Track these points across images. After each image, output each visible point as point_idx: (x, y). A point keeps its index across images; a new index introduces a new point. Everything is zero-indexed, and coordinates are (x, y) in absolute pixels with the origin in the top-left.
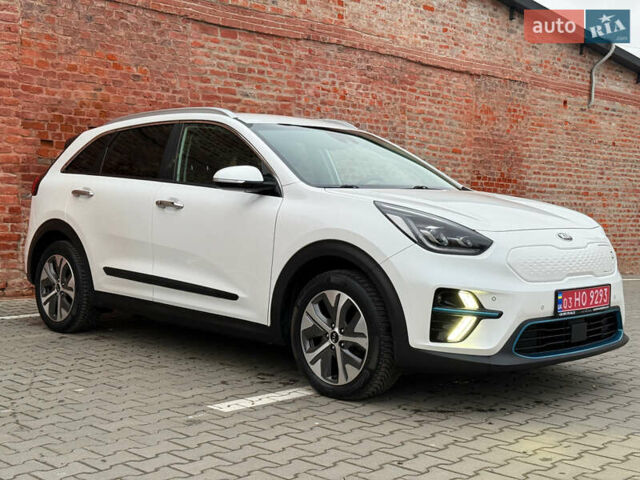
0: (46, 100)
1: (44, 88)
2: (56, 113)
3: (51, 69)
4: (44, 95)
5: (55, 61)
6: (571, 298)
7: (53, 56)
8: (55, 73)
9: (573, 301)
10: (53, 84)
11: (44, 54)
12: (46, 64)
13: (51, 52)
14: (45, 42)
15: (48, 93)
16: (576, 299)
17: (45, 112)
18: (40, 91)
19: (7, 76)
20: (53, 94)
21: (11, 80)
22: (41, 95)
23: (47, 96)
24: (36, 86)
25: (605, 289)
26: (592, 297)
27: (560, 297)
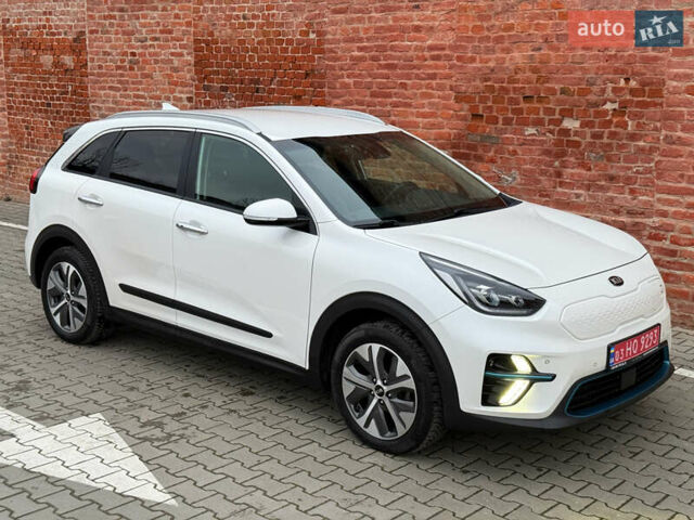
0: (480, 69)
1: (478, 56)
2: (488, 83)
3: (487, 33)
4: (477, 65)
5: (490, 24)
7: (490, 18)
8: (489, 37)
10: (489, 50)
12: (482, 28)
13: (487, 13)
15: (481, 61)
17: (478, 83)
18: (473, 60)
19: (443, 49)
20: (486, 63)
21: (447, 52)
22: (474, 65)
23: (479, 65)
24: (470, 55)
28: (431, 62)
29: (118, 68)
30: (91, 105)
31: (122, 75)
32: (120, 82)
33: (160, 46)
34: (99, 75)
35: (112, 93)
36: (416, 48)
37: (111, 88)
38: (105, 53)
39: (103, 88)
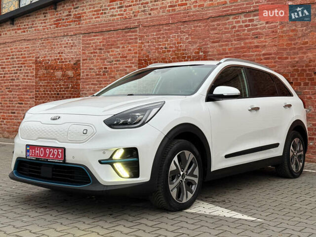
0: (290, 62)
1: (289, 56)
2: (295, 68)
3: (294, 46)
4: (289, 60)
5: (295, 42)
6: (34, 150)
7: (295, 39)
8: (295, 48)
9: (35, 152)
10: (295, 54)
11: (291, 40)
12: (291, 44)
13: (294, 37)
14: (291, 34)
15: (291, 58)
17: (290, 68)
18: (287, 58)
19: (271, 54)
20: (294, 59)
21: (273, 56)
22: (287, 60)
23: (291, 60)
24: (285, 56)
25: (59, 150)
26: (48, 152)
27: (28, 148)
28: (265, 61)
29: (97, 75)
30: (81, 92)
31: (99, 78)
32: (98, 81)
33: (120, 64)
34: (87, 79)
35: (93, 86)
36: (256, 55)
37: (92, 84)
38: (90, 69)
39: (88, 84)
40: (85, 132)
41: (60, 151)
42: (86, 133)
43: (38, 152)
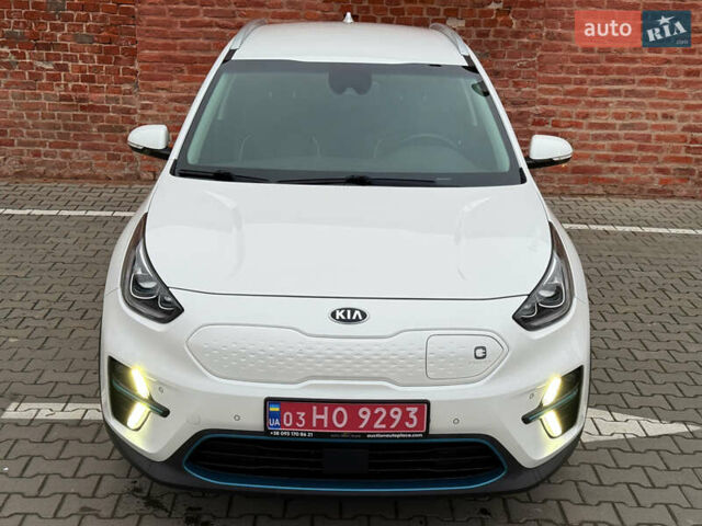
6: (303, 414)
9: (309, 418)
16: (315, 417)
25: (408, 409)
26: (367, 418)
27: (274, 409)
40: (481, 354)
41: (413, 410)
42: (484, 357)
43: (325, 417)
